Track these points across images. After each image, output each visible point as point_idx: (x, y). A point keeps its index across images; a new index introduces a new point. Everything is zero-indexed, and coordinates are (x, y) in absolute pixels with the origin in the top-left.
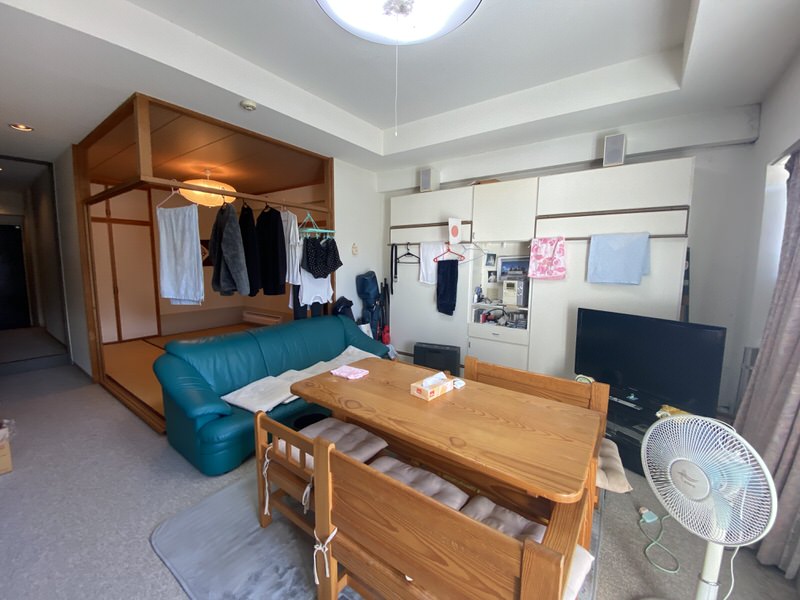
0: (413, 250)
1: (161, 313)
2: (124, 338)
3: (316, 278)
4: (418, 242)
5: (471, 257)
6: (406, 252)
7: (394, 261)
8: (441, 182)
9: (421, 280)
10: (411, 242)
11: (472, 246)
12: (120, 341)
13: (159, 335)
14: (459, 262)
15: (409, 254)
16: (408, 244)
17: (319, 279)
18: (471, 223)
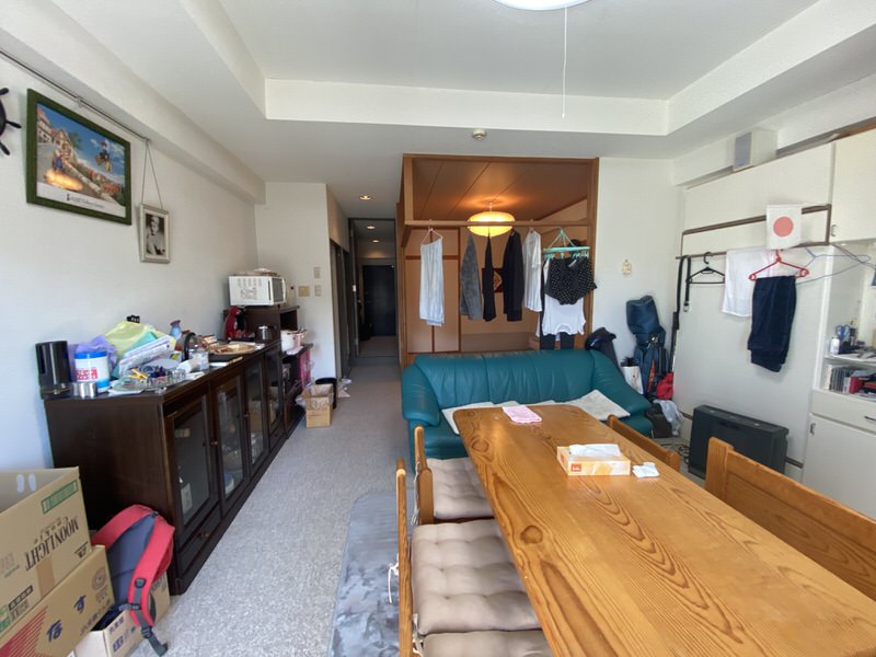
0: (714, 263)
1: (463, 333)
2: (436, 350)
3: (562, 303)
4: (722, 250)
5: (828, 269)
6: (704, 266)
7: (685, 281)
8: (780, 147)
9: (724, 311)
10: (713, 251)
11: (831, 250)
12: (433, 352)
13: (459, 352)
14: (798, 281)
15: (708, 269)
16: (708, 254)
17: (566, 306)
18: (828, 208)
